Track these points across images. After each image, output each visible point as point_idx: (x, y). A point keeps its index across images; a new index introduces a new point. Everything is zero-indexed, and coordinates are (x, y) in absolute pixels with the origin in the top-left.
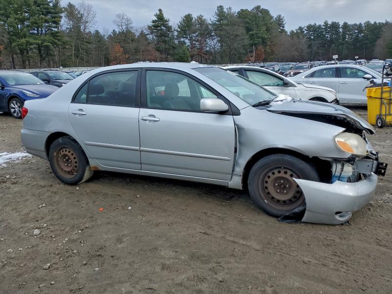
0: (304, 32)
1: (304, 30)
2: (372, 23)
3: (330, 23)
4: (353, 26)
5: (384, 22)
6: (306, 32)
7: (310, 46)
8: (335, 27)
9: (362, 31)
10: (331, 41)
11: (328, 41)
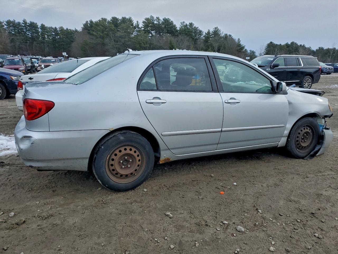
0: (4, 26)
1: (4, 25)
2: (65, 29)
3: (28, 21)
4: (49, 28)
5: (74, 29)
6: (5, 27)
7: (12, 41)
8: (34, 27)
9: (58, 34)
10: (33, 39)
11: (30, 38)
